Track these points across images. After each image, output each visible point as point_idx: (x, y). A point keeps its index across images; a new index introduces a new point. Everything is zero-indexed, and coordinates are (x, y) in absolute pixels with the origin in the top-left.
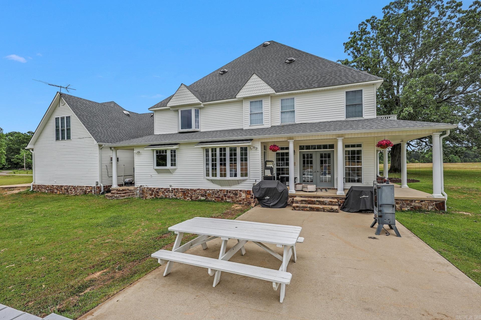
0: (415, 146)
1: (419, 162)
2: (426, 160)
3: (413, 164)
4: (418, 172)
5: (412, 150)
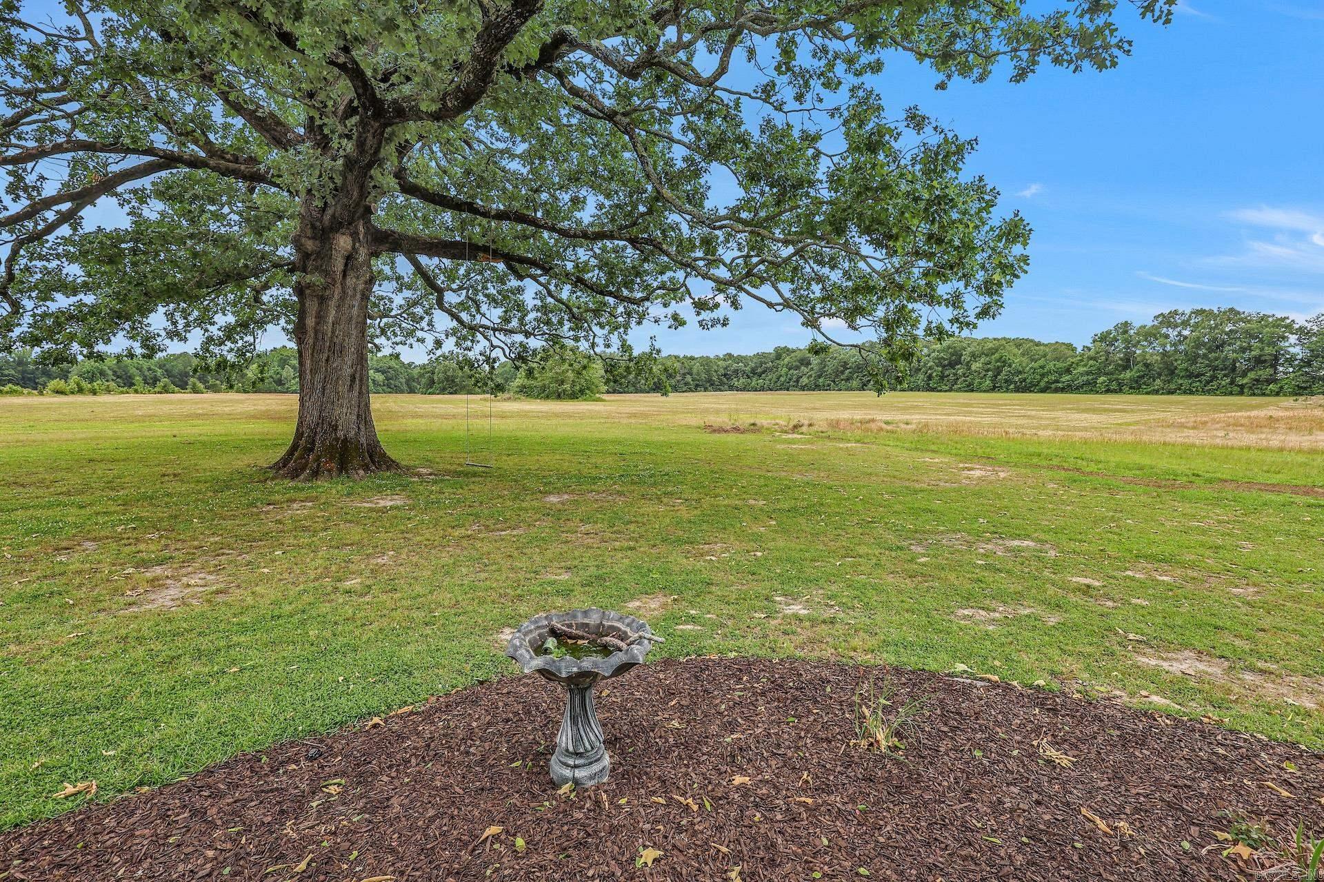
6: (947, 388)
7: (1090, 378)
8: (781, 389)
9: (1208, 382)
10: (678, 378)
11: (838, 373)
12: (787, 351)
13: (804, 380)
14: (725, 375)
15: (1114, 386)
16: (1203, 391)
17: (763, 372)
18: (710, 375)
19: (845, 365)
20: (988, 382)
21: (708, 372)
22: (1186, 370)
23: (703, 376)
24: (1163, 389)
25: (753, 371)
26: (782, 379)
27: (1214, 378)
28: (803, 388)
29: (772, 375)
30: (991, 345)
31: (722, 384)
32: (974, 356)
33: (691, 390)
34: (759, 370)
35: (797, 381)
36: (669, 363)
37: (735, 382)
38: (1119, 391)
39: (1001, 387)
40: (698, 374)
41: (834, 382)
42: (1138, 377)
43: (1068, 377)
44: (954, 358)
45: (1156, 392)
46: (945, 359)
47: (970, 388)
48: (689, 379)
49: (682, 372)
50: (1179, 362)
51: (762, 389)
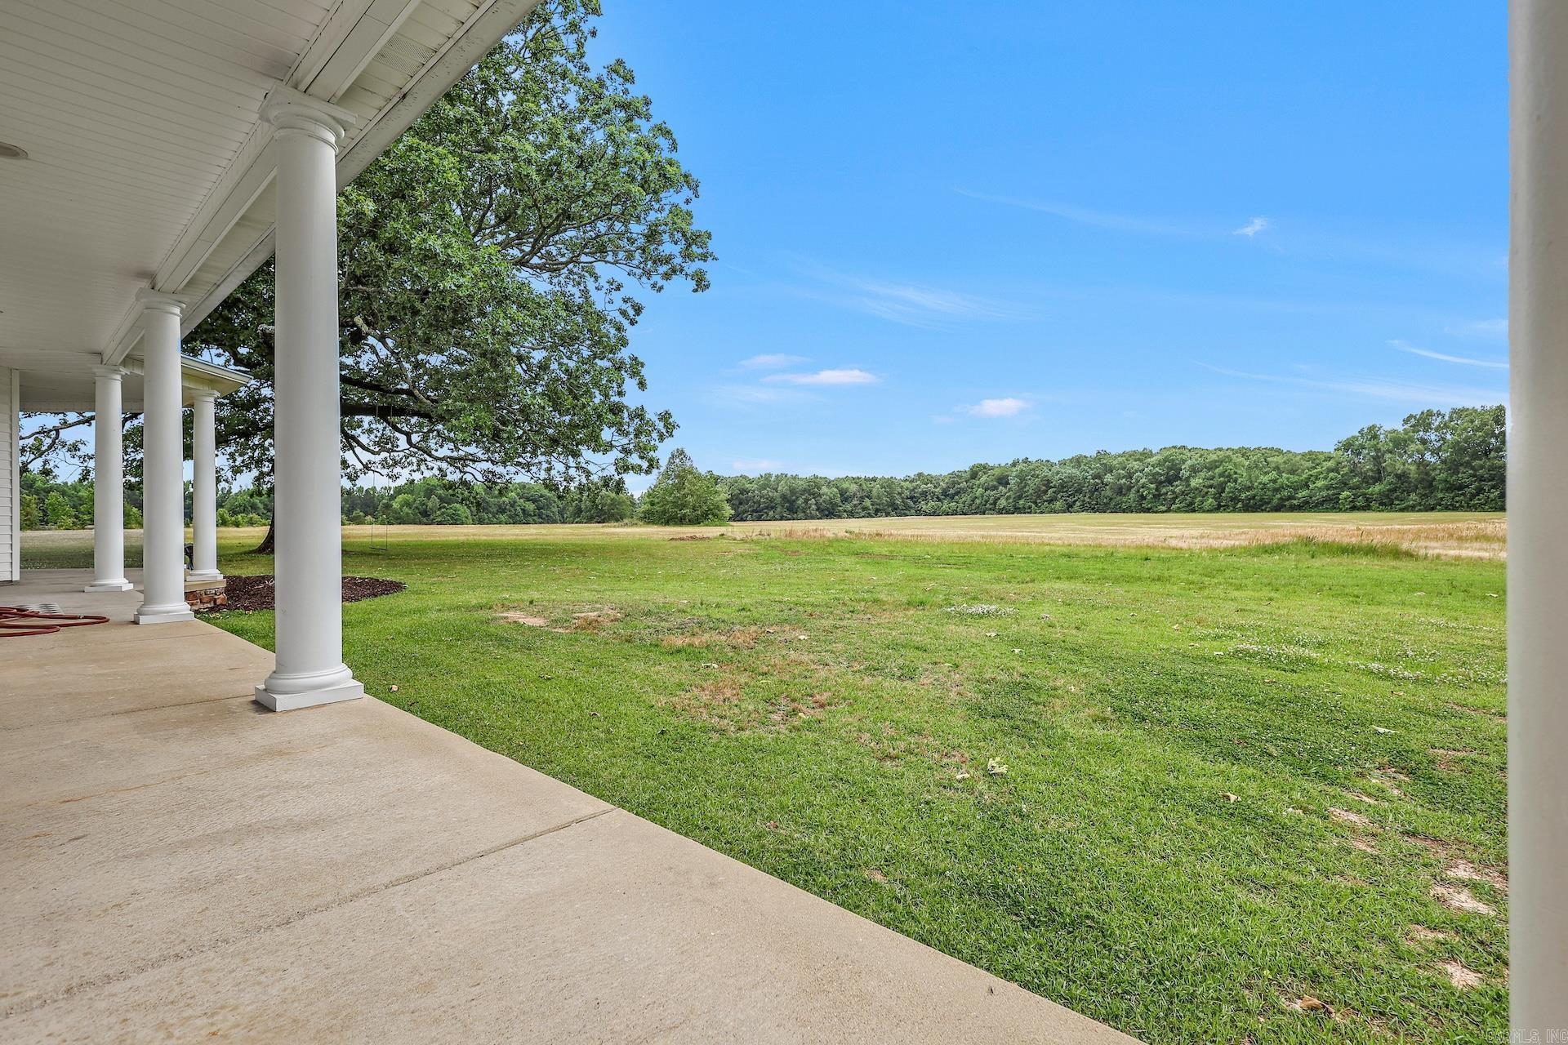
0: (372, 448)
1: (376, 523)
2: (393, 517)
3: (357, 527)
4: (381, 546)
5: (362, 463)
6: (1164, 508)
7: (1331, 492)
8: (976, 513)
9: (1473, 496)
10: (855, 502)
11: (1039, 493)
12: (985, 468)
13: (1002, 503)
14: (911, 498)
15: (1360, 502)
16: (1468, 507)
17: (957, 493)
18: (892, 498)
19: (1048, 483)
20: (1211, 500)
21: (890, 494)
22: (1446, 481)
23: (885, 499)
24: (1420, 504)
25: (945, 493)
26: (978, 501)
27: (1480, 490)
28: (1000, 512)
29: (966, 498)
30: (1214, 457)
31: (908, 508)
32: (1194, 470)
33: (870, 516)
34: (952, 491)
35: (995, 503)
36: (845, 485)
37: (923, 506)
38: (1366, 508)
39: (1227, 506)
40: (879, 497)
41: (1035, 503)
42: (1388, 490)
43: (1305, 493)
44: (1171, 473)
45: (1411, 508)
46: (1161, 475)
47: (1191, 508)
48: (867, 502)
49: (859, 495)
50: (1437, 472)
51: (954, 513)
